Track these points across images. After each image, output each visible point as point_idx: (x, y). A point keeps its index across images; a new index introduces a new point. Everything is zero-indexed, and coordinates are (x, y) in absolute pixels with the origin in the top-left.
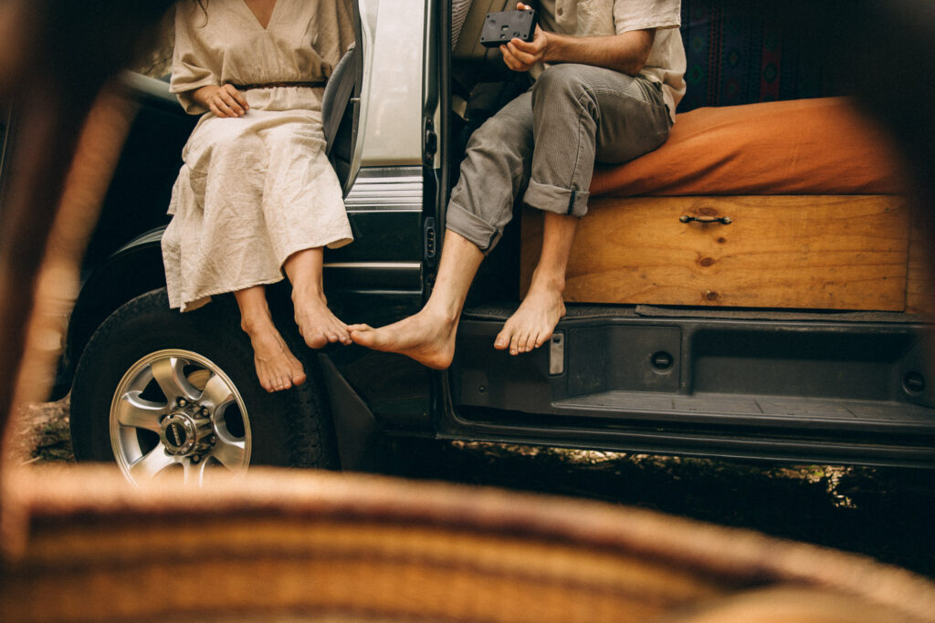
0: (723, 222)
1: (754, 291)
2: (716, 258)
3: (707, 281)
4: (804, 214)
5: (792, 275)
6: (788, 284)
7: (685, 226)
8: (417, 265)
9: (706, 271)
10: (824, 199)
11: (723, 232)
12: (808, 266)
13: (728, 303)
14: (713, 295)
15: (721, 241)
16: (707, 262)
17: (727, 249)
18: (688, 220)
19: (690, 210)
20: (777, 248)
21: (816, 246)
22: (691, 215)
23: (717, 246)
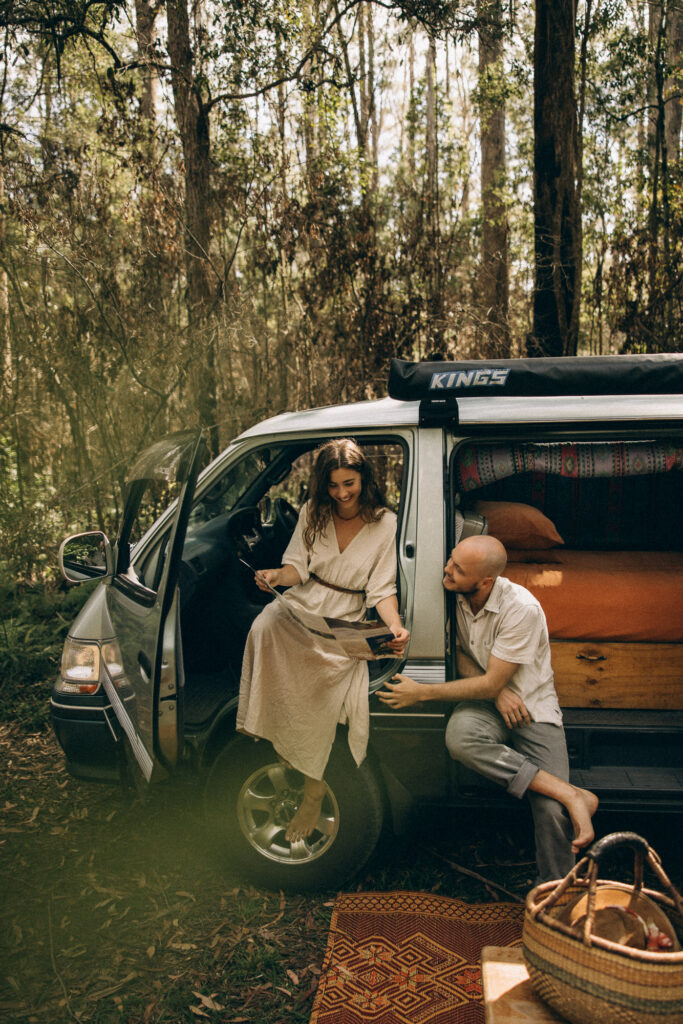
0: (602, 659)
1: (622, 699)
2: (598, 679)
3: (593, 693)
4: (649, 655)
5: (642, 690)
6: (641, 695)
7: (578, 660)
8: (443, 715)
9: (592, 687)
10: (659, 646)
11: (602, 664)
12: (652, 685)
13: (605, 706)
14: (596, 702)
15: (601, 669)
16: (593, 682)
17: (605, 675)
18: (581, 657)
19: (582, 651)
20: (633, 674)
21: (656, 673)
22: (583, 655)
23: (598, 672)
